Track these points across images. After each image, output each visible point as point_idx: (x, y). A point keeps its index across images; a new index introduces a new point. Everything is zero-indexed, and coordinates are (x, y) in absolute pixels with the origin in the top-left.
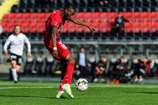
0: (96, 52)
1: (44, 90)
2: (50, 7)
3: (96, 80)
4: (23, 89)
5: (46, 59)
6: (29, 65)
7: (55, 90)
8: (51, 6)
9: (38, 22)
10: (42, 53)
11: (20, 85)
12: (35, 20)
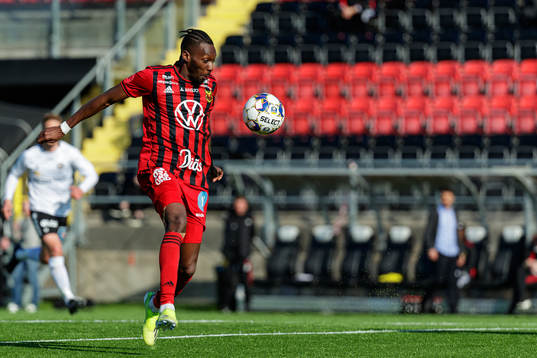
0: (528, 204)
1: (338, 343)
2: (359, 43)
3: (526, 305)
4: (263, 338)
5: (346, 230)
6: (285, 252)
7: (381, 343)
8: (361, 40)
9: (316, 96)
10: (333, 208)
11: (255, 326)
12: (307, 91)
